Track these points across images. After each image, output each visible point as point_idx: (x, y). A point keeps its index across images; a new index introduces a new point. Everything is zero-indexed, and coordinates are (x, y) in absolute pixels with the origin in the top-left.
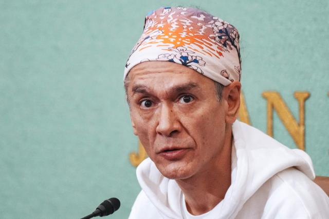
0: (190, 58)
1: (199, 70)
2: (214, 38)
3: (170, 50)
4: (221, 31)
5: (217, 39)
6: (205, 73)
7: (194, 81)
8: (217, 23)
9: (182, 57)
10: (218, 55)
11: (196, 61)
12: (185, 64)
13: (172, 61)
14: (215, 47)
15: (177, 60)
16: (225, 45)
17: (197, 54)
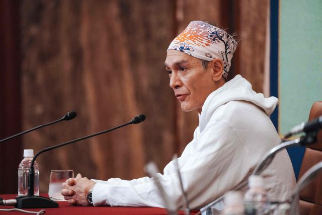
0: (185, 48)
1: (189, 54)
2: (207, 37)
3: (177, 44)
4: (213, 33)
5: (209, 37)
6: (193, 55)
7: (185, 59)
8: (211, 29)
9: (181, 47)
10: (205, 45)
11: (188, 49)
12: (181, 51)
13: (176, 49)
14: (205, 41)
15: (178, 49)
16: (214, 40)
17: (190, 45)
